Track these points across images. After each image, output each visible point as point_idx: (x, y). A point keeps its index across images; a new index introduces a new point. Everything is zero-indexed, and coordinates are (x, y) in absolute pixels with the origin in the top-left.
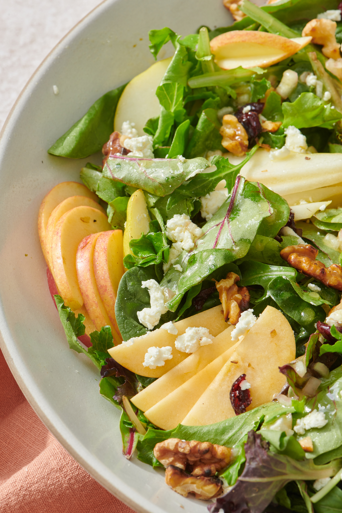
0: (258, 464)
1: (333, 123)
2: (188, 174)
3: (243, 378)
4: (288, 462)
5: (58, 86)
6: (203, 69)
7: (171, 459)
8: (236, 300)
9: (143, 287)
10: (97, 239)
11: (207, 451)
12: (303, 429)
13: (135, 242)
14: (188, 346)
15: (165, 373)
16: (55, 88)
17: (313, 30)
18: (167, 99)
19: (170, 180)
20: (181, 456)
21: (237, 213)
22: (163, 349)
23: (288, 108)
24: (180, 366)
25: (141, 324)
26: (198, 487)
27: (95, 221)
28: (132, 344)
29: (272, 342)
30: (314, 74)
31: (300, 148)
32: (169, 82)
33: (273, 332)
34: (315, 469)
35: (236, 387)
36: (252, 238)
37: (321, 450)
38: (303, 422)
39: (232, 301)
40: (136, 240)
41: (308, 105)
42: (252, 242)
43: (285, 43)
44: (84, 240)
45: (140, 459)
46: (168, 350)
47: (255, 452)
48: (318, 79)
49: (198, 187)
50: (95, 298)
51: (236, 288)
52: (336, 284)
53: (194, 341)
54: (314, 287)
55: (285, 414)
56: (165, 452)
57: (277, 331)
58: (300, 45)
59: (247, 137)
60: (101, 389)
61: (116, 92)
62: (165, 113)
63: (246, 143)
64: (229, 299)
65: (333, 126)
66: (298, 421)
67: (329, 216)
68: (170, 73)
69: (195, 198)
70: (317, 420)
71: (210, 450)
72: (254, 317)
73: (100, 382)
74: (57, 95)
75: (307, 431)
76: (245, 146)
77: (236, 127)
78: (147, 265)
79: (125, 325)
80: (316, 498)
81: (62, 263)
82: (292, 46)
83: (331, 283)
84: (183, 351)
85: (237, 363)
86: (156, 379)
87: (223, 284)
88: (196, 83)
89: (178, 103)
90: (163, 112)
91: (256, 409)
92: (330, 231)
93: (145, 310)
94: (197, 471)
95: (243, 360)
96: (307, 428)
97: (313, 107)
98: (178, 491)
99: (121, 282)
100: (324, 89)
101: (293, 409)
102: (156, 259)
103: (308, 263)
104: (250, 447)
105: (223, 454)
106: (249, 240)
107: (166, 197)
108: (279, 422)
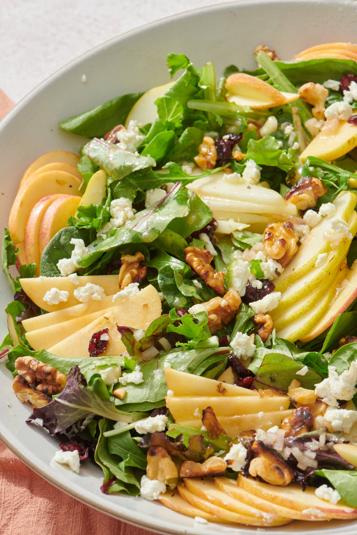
0: (71, 392)
1: (289, 168)
2: (136, 166)
3: (106, 331)
4: (94, 397)
5: (87, 77)
6: (205, 96)
7: (25, 372)
8: (132, 274)
9: (71, 242)
10: (58, 198)
11: (49, 373)
12: (125, 381)
13: (82, 208)
14: (81, 296)
15: (57, 311)
16: (84, 77)
17: (306, 91)
18: (165, 110)
19: (122, 168)
20: (31, 371)
21: (162, 209)
22: (63, 292)
23: (253, 144)
24: (70, 309)
25: (58, 270)
26: (33, 399)
27: (71, 186)
28: (40, 280)
29: (142, 312)
30: (293, 126)
31: (251, 179)
32: (168, 97)
33: (146, 306)
34: (116, 412)
35: (97, 336)
36: (162, 230)
37: (129, 401)
38: (127, 376)
39: (128, 273)
40: (83, 207)
41: (268, 147)
42: (160, 233)
43: (275, 93)
44: (48, 196)
45: (7, 366)
46: (65, 294)
47: (72, 382)
48: (294, 130)
49: (146, 181)
50: (33, 240)
51: (136, 266)
52: (214, 287)
53: (87, 294)
54: (197, 283)
55: (115, 365)
56: (22, 365)
57: (149, 305)
58: (286, 99)
59: (215, 158)
60: (7, 308)
61: (137, 95)
62: (158, 121)
63: (213, 163)
64: (126, 271)
65: (288, 170)
66: (124, 374)
67: (244, 236)
68: (172, 90)
69: (139, 189)
70: (136, 377)
71: (52, 374)
72: (138, 289)
73: (10, 302)
74: (85, 83)
75: (128, 384)
76: (212, 165)
77: (210, 149)
78: (81, 227)
79: (45, 266)
80: (107, 434)
81: (19, 206)
82: (279, 97)
83: (210, 284)
84: (78, 300)
85: (108, 319)
86: (48, 312)
87: (127, 259)
88: (193, 105)
89: (175, 117)
90: (157, 119)
91: (103, 357)
92: (240, 248)
93: (65, 259)
94: (39, 387)
95: (114, 319)
96: (129, 381)
97: (272, 149)
98: (18, 397)
99: (57, 234)
100: (296, 140)
101: (123, 363)
102: (88, 224)
103: (198, 263)
104: (70, 377)
105: (60, 380)
106: (159, 231)
107: (118, 181)
108: (109, 369)
